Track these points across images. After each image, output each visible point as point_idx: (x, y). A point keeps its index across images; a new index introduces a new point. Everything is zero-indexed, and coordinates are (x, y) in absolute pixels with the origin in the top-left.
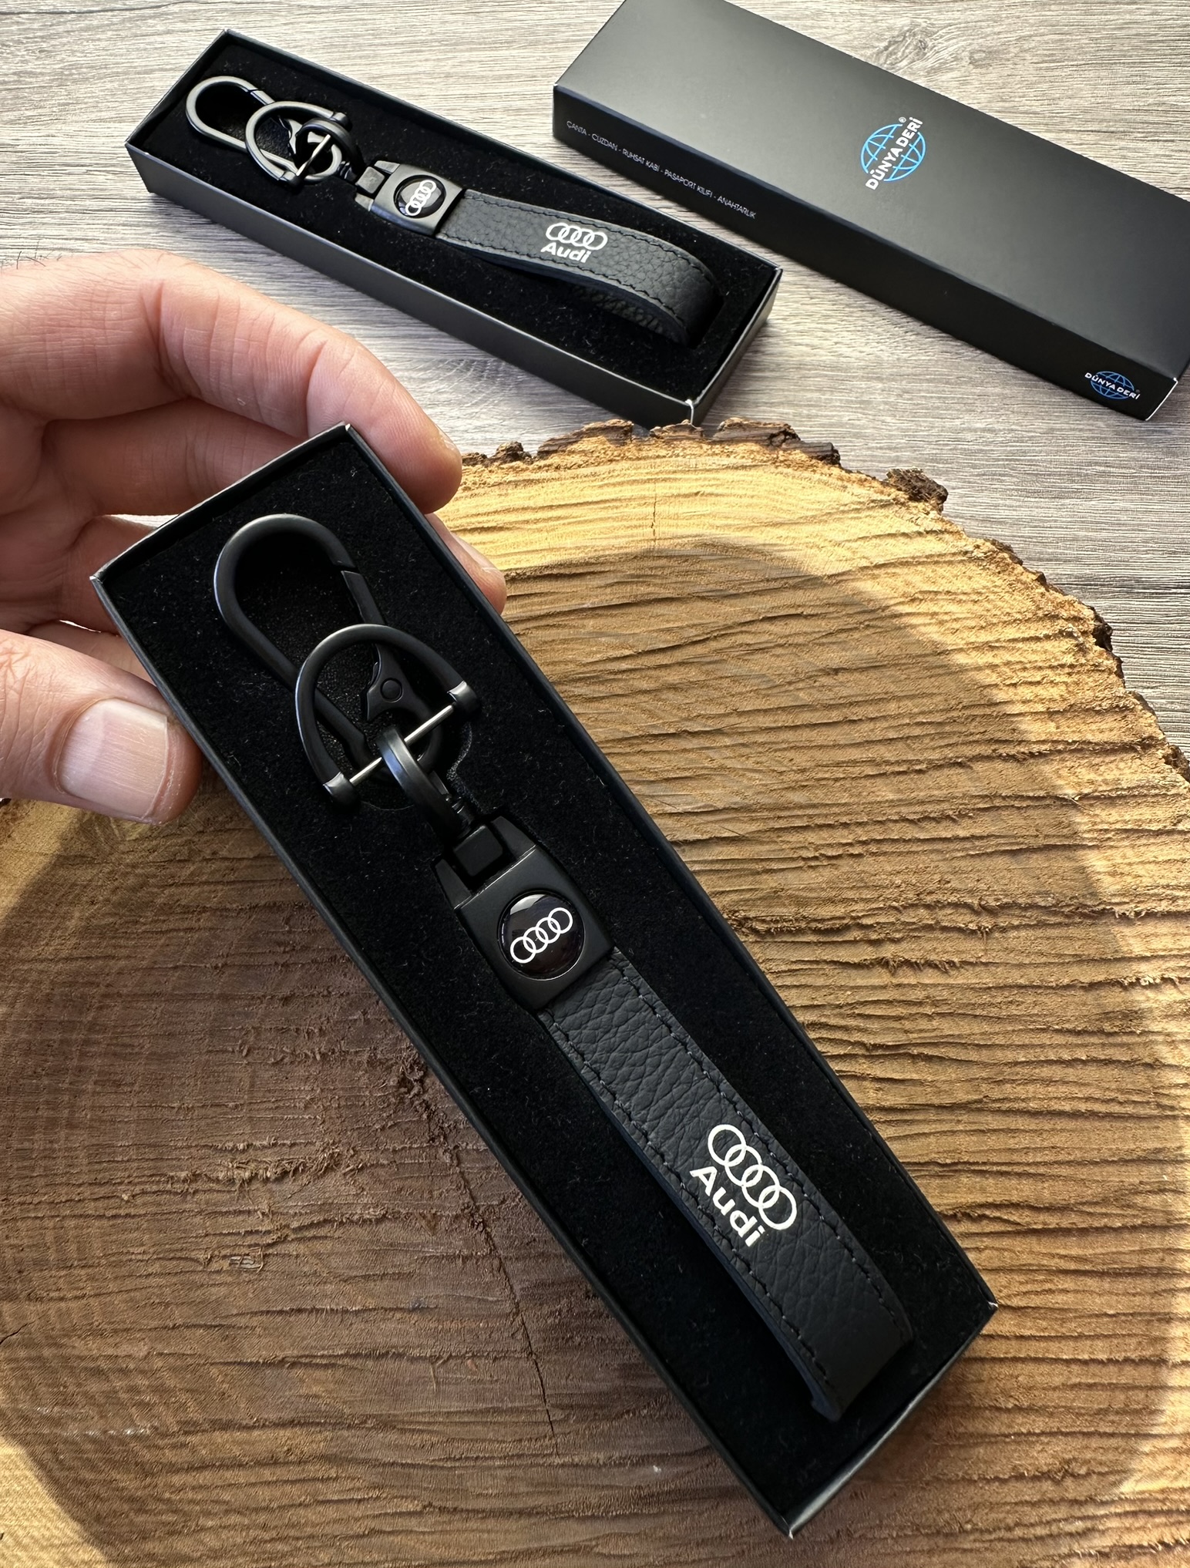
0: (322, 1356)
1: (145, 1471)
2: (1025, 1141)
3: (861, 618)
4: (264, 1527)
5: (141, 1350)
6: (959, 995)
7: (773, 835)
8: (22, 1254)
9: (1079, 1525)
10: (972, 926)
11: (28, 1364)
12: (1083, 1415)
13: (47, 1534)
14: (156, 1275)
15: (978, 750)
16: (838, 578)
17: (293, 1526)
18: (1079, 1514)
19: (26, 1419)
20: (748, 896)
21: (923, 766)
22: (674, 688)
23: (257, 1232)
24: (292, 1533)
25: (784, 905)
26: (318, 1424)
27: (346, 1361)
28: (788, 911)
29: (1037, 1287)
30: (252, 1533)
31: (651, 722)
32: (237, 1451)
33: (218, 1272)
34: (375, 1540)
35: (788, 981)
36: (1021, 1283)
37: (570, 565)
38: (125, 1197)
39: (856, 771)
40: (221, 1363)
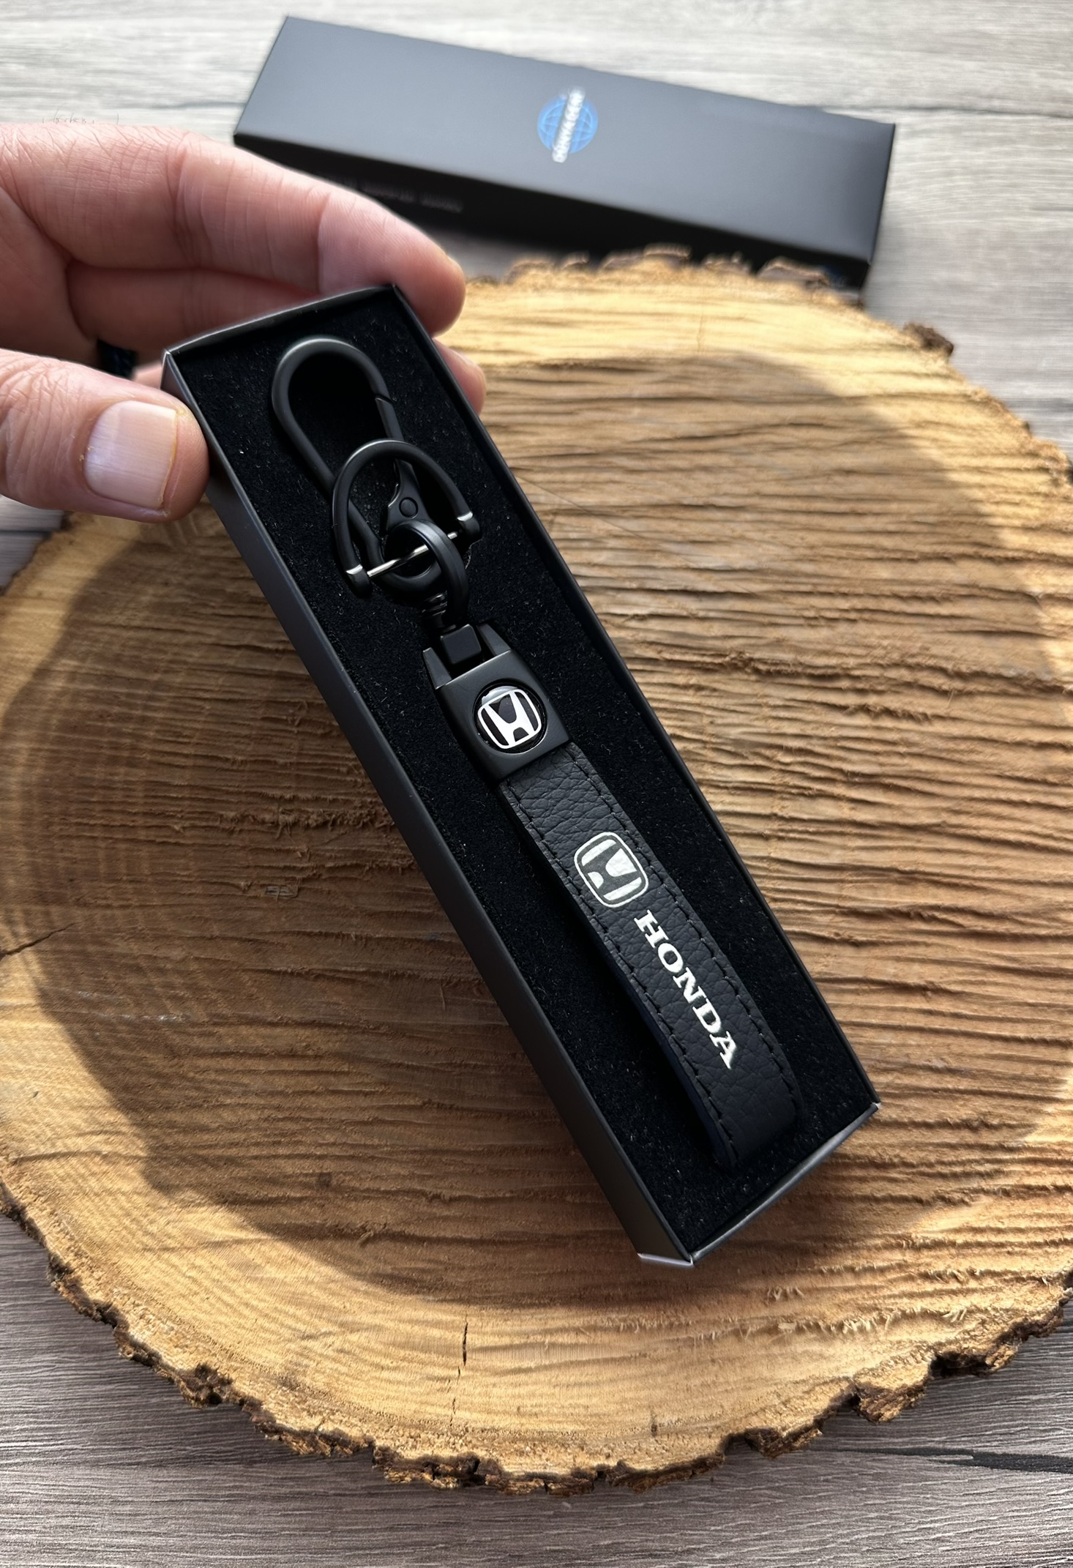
0: (345, 972)
1: (173, 1053)
2: (972, 861)
3: (871, 434)
4: (278, 1108)
5: (177, 954)
6: (928, 740)
7: (781, 597)
8: (75, 866)
9: (988, 1167)
10: (945, 687)
11: (72, 957)
12: (999, 1078)
13: (78, 1096)
14: (197, 895)
15: (961, 549)
16: (856, 400)
17: (305, 1109)
18: (988, 1157)
19: (66, 1000)
20: (753, 641)
21: (915, 557)
22: (706, 469)
23: (294, 868)
24: (304, 1115)
25: (784, 652)
26: (335, 1026)
27: (366, 978)
28: (787, 656)
29: (972, 978)
30: (267, 1113)
31: (683, 494)
32: (259, 1043)
33: (255, 897)
34: (376, 1128)
35: (783, 714)
36: (959, 974)
37: (623, 361)
38: (177, 828)
39: (858, 553)
40: (252, 970)
